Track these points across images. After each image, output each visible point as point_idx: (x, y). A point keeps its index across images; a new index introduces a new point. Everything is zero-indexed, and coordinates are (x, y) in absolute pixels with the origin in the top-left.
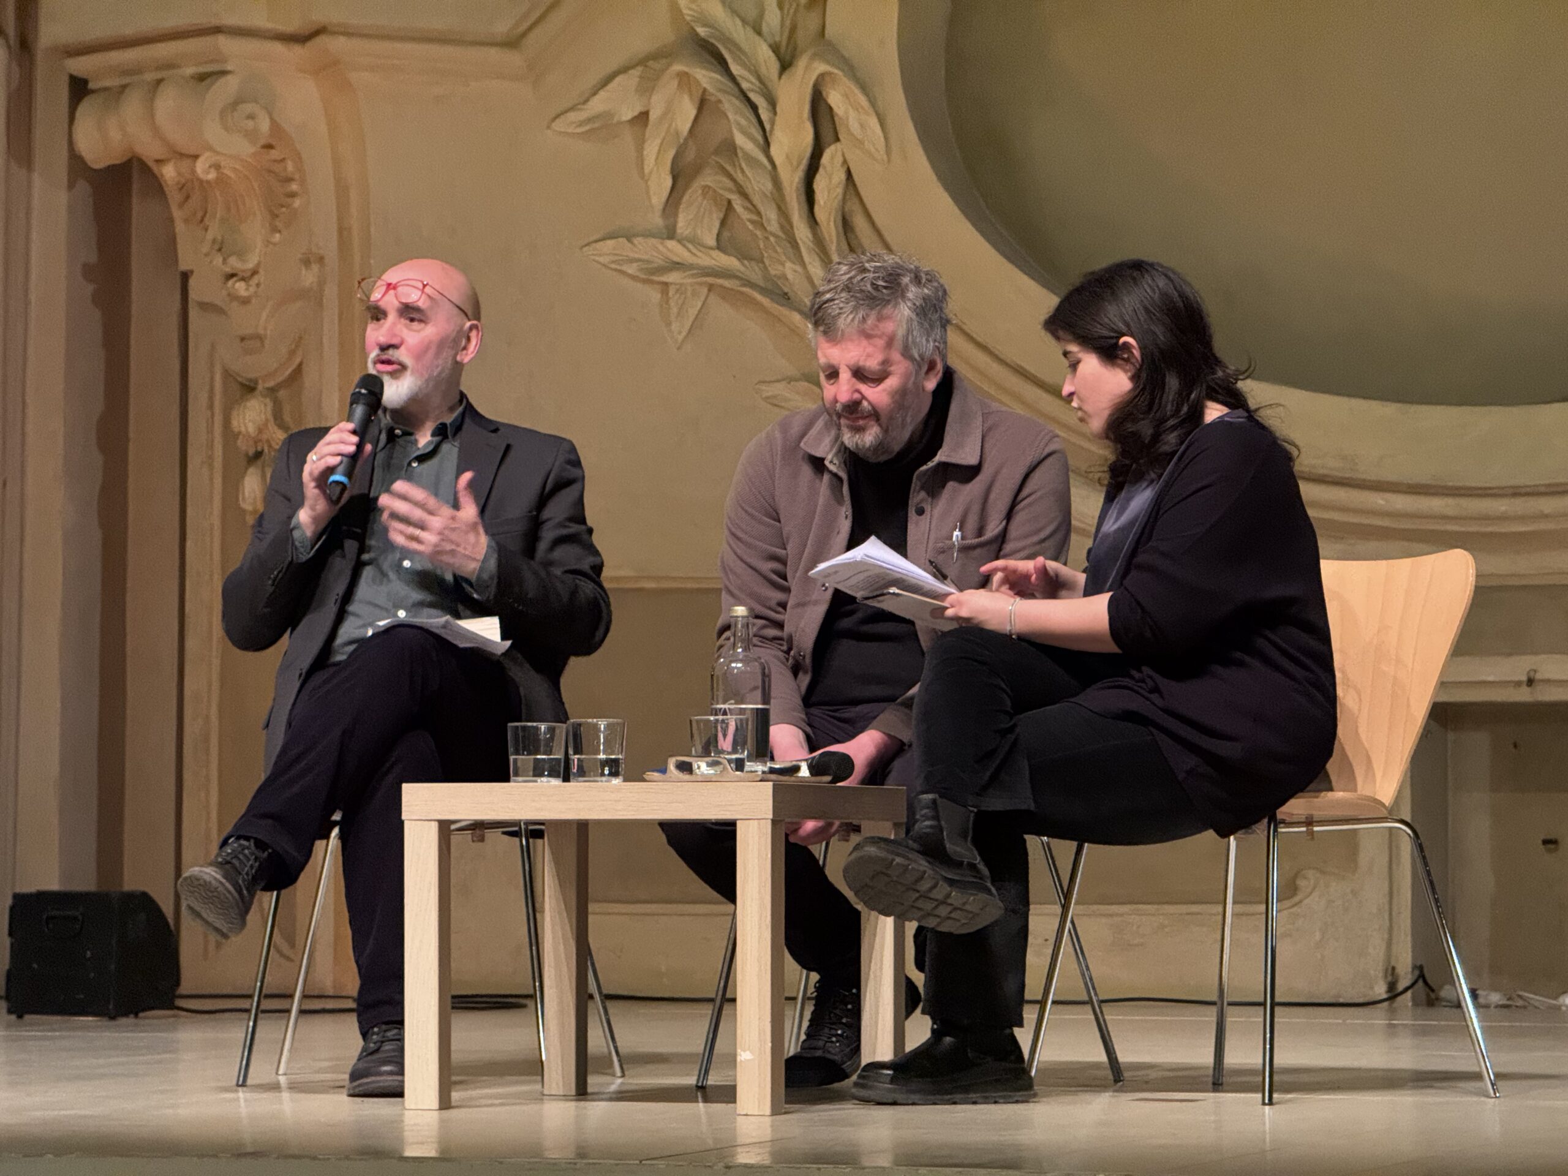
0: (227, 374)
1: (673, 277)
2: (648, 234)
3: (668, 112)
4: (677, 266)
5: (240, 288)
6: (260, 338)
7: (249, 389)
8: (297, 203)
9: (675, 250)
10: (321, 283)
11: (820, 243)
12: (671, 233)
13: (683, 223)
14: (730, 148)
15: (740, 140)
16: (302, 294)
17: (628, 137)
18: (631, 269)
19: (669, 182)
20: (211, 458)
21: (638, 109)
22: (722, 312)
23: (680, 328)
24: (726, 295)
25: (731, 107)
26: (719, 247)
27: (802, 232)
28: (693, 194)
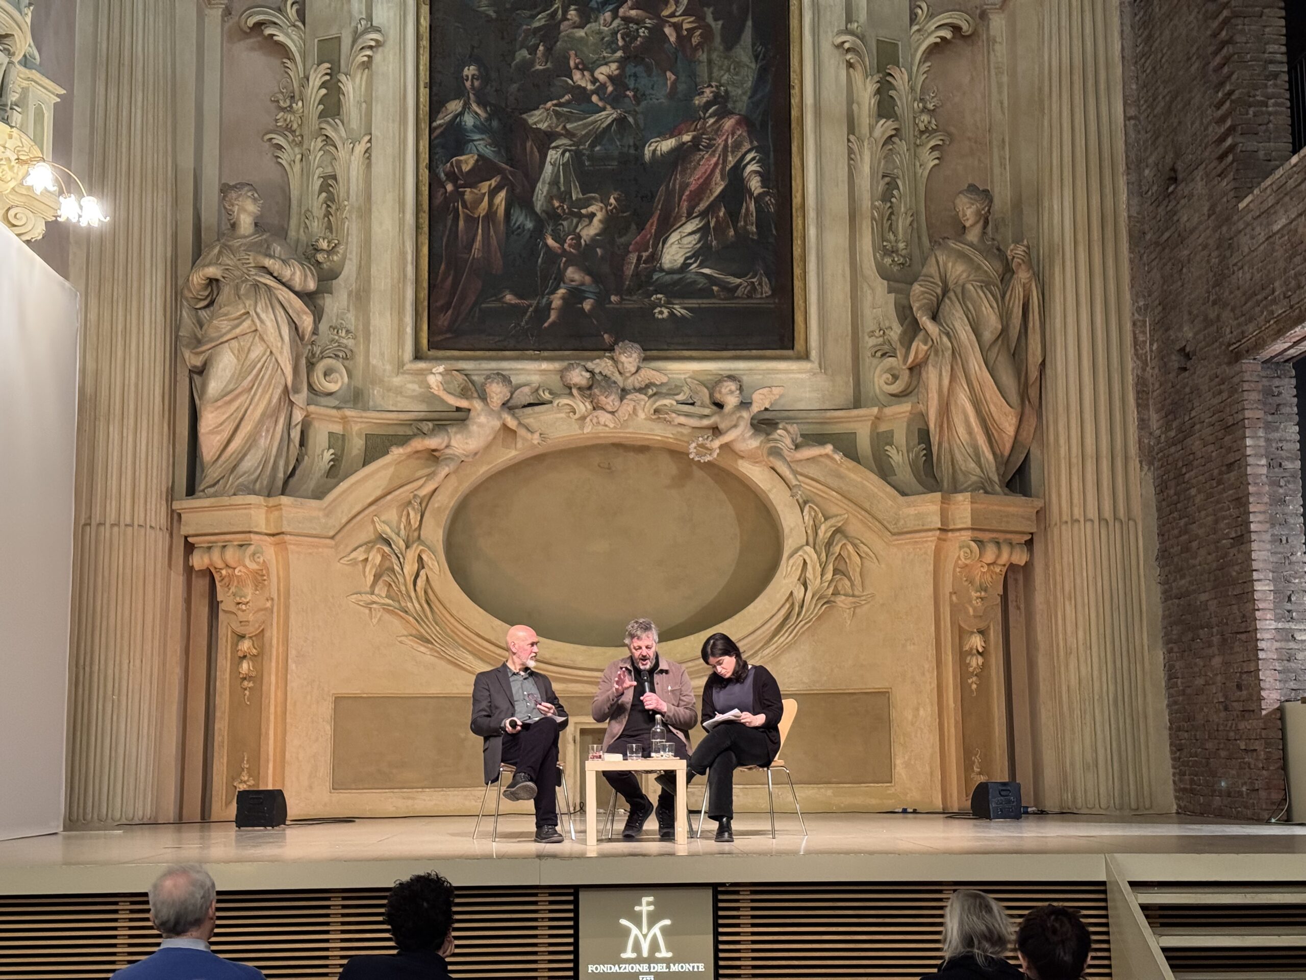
0: (233, 632)
1: (374, 606)
2: (365, 593)
3: (373, 559)
4: (374, 603)
5: (244, 607)
6: (248, 621)
7: (242, 637)
8: (266, 583)
9: (374, 598)
10: (272, 606)
11: (417, 597)
12: (372, 593)
13: (376, 591)
14: (393, 570)
15: (395, 567)
16: (266, 609)
17: (360, 566)
18: (361, 603)
19: (372, 578)
20: (226, 658)
21: (365, 556)
22: (387, 617)
23: (375, 621)
24: (388, 611)
25: (394, 559)
26: (386, 597)
27: (413, 594)
28: (380, 582)
